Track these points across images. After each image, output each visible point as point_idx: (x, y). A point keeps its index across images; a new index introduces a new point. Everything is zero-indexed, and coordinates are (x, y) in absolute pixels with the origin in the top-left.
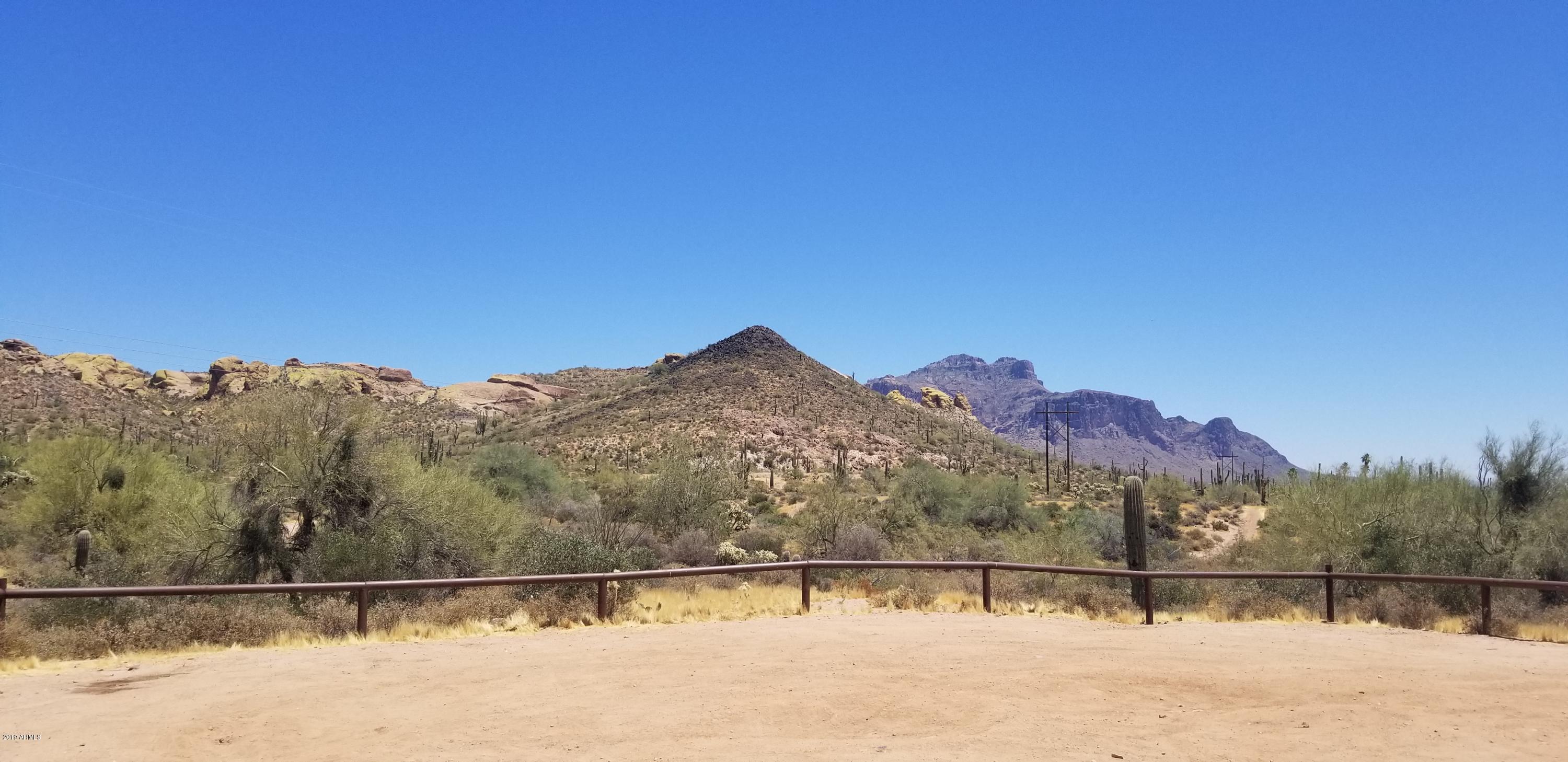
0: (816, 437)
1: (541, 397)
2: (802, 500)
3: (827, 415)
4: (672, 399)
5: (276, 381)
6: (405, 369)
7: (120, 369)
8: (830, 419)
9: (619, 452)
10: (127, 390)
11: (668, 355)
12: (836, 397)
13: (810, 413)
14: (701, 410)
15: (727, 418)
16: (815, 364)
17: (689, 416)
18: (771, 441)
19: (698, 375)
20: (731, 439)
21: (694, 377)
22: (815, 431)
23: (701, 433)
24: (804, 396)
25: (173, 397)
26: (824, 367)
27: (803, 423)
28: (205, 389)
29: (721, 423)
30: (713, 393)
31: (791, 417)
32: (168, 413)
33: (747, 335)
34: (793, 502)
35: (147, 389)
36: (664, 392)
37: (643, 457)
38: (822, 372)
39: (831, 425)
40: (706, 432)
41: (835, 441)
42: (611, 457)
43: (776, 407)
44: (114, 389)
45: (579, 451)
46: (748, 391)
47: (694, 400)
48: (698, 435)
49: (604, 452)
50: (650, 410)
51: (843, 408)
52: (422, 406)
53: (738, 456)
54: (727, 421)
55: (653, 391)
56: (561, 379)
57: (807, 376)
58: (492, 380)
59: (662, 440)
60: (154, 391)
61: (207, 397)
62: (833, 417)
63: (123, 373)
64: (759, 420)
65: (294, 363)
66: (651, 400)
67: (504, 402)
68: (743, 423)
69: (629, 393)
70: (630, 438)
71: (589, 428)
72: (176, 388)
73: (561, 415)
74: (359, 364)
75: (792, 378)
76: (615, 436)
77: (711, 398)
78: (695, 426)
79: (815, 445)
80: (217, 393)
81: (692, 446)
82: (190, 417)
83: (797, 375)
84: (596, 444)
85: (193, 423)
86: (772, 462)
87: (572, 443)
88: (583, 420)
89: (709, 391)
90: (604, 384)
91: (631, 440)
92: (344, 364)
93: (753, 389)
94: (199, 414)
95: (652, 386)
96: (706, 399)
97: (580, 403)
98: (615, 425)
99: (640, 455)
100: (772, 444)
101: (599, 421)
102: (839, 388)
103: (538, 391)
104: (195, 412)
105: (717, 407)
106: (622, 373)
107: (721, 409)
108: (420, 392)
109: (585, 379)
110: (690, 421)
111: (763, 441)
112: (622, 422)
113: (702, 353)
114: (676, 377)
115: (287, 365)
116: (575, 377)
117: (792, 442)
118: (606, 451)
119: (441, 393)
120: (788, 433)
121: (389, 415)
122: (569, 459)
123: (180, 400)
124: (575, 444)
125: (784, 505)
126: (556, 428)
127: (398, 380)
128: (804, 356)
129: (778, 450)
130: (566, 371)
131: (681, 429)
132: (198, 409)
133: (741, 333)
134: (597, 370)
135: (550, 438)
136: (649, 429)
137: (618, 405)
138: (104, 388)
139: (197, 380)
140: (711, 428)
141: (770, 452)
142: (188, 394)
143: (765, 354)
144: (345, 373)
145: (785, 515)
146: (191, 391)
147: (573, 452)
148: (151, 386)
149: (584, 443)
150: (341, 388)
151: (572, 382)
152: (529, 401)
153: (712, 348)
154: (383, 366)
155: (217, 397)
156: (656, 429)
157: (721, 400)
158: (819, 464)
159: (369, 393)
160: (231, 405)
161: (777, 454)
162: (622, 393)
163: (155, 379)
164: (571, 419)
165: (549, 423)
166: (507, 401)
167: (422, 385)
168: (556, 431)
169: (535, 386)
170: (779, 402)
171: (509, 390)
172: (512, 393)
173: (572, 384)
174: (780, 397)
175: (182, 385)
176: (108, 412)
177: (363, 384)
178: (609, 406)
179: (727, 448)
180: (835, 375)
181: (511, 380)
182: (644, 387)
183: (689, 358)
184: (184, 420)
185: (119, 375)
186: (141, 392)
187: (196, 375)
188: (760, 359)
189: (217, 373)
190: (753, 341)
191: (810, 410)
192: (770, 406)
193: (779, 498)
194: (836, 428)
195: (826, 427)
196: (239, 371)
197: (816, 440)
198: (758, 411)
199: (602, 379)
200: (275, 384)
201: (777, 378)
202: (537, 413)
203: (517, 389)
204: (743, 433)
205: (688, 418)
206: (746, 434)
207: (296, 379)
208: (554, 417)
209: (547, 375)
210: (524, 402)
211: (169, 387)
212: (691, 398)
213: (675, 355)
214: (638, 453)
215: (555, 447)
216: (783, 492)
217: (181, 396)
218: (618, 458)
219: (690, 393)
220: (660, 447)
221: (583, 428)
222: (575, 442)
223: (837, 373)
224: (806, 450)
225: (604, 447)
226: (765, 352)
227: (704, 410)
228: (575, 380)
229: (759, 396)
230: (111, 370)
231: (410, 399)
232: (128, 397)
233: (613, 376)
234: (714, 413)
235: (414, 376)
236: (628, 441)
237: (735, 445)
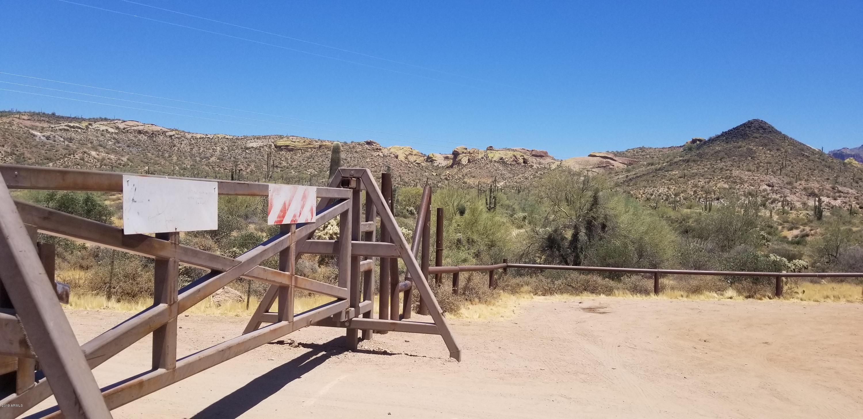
0: (796, 188)
1: (618, 164)
2: (797, 228)
3: (804, 175)
4: (699, 165)
5: (482, 158)
6: (545, 150)
7: (414, 153)
8: (806, 177)
9: (667, 196)
10: (416, 163)
11: (694, 138)
12: (810, 163)
13: (791, 173)
14: (718, 172)
15: (735, 177)
16: (795, 142)
17: (710, 175)
18: (765, 190)
19: (716, 150)
20: (738, 189)
21: (712, 152)
22: (795, 184)
23: (719, 185)
24: (787, 162)
25: (436, 166)
26: (801, 144)
27: (786, 179)
28: (450, 162)
29: (732, 179)
30: (725, 161)
31: (778, 175)
32: (435, 174)
33: (749, 125)
34: (791, 229)
35: (425, 162)
36: (694, 161)
37: (682, 199)
38: (800, 147)
39: (807, 180)
40: (722, 184)
41: (810, 191)
42: (663, 199)
43: (767, 169)
44: (412, 163)
45: (643, 195)
46: (749, 160)
47: (713, 166)
48: (716, 187)
49: (658, 196)
50: (685, 171)
51: (815, 170)
52: (554, 170)
53: (743, 199)
54: (735, 178)
55: (686, 161)
56: (629, 154)
57: (789, 150)
58: (590, 156)
59: (694, 189)
60: (428, 164)
61: (452, 166)
62: (808, 176)
63: (415, 155)
64: (757, 178)
65: (490, 148)
66: (685, 166)
67: (597, 167)
68: (746, 180)
69: (671, 162)
70: (674, 188)
71: (648, 182)
72: (438, 162)
73: (631, 174)
74: (522, 148)
75: (779, 151)
76: (664, 187)
77: (724, 164)
78: (714, 181)
79: (796, 194)
80: (456, 164)
81: (713, 193)
82: (444, 176)
83: (782, 149)
84: (653, 191)
85: (446, 179)
86: (765, 204)
87: (639, 191)
88: (644, 178)
89: (723, 160)
90: (654, 156)
91: (675, 189)
92: (515, 149)
93: (752, 158)
94: (448, 175)
95: (686, 157)
96: (721, 165)
97: (642, 167)
98: (664, 181)
99: (680, 198)
100: (765, 193)
101: (654, 178)
102: (812, 157)
103: (616, 161)
104: (446, 174)
105: (728, 170)
106: (665, 150)
107: (731, 171)
108: (552, 162)
109: (643, 154)
110: (711, 179)
111: (760, 191)
112: (668, 179)
113: (718, 137)
114: (701, 152)
115: (488, 149)
116: (637, 153)
117: (779, 191)
118: (660, 195)
119: (563, 163)
120: (777, 185)
121: (537, 175)
122: (638, 200)
123: (440, 168)
124: (641, 191)
125: (785, 231)
126: (628, 182)
127: (541, 156)
128: (787, 137)
129: (770, 196)
130: (632, 149)
131: (705, 183)
132: (448, 172)
133: (744, 125)
134: (650, 148)
135: (625, 188)
136: (685, 183)
137: (665, 169)
138: (407, 163)
139: (447, 158)
140: (725, 183)
141: (764, 197)
142: (443, 165)
143: (760, 137)
144: (515, 153)
145: (785, 237)
146: (444, 163)
147: (640, 196)
148: (427, 161)
149: (646, 191)
150: (513, 161)
151: (635, 155)
152: (611, 167)
153: (724, 134)
154: (533, 149)
155: (456, 166)
156: (690, 183)
157: (731, 165)
158: (798, 205)
159: (527, 163)
160: (462, 170)
161: (769, 199)
162: (667, 162)
163: (429, 158)
164: (638, 177)
165: (624, 179)
166: (599, 167)
167: (553, 159)
168: (629, 184)
169: (614, 158)
170: (770, 166)
171: (600, 161)
172: (602, 163)
173: (636, 157)
174: (770, 163)
175: (440, 161)
176: (410, 174)
177: (524, 159)
178: (660, 169)
179: (735, 194)
180: (809, 149)
181: (601, 155)
182: (681, 158)
183: (709, 140)
184: (441, 177)
185: (413, 156)
186: (422, 164)
187: (447, 155)
188: (757, 140)
189: (456, 154)
190: (752, 129)
191: (791, 171)
192: (763, 169)
193: (781, 227)
194: (811, 183)
195: (803, 182)
196: (466, 153)
197: (796, 190)
198: (756, 172)
199: (653, 154)
200: (482, 159)
201: (769, 152)
202: (617, 173)
203: (605, 160)
204: (746, 186)
205: (709, 177)
206: (748, 186)
207: (492, 157)
208: (627, 176)
209: (621, 152)
210: (608, 167)
211: (435, 162)
212: (711, 164)
213: (699, 138)
214: (679, 197)
215: (629, 193)
216: (782, 223)
217: (440, 165)
218: (667, 200)
219: (710, 161)
220: (692, 193)
221: (644, 182)
222: (641, 190)
223: (811, 148)
224: (789, 196)
225: (658, 193)
226: (761, 135)
227: (719, 172)
228: (637, 154)
229: (756, 162)
230: (410, 154)
231: (547, 166)
232: (417, 167)
233: (660, 152)
234: (726, 173)
235: (549, 154)
236: (673, 190)
237: (741, 193)
